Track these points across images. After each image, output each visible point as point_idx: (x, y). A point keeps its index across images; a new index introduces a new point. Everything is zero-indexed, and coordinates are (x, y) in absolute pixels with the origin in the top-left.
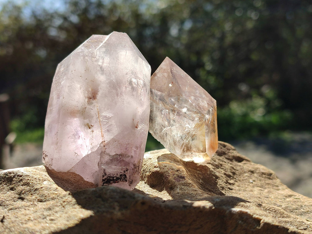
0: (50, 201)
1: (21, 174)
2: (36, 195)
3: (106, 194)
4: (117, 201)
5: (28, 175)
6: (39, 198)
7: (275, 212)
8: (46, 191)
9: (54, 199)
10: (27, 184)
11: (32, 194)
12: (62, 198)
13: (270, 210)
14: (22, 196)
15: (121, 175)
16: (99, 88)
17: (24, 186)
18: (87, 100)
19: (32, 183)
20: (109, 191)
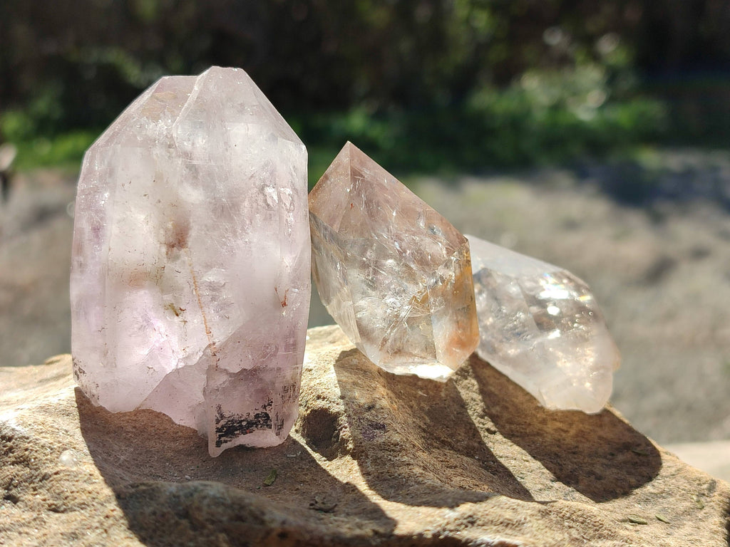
0: (75, 510)
1: (10, 434)
2: (43, 491)
3: (199, 509)
4: (225, 530)
5: (27, 436)
6: (51, 502)
7: (582, 523)
8: (67, 483)
9: (83, 506)
10: (24, 461)
11: (35, 489)
12: (102, 505)
13: (573, 520)
14: (14, 492)
15: (257, 416)
16: (191, 220)
17: (18, 467)
18: (164, 250)
19: (35, 459)
20: (206, 502)
